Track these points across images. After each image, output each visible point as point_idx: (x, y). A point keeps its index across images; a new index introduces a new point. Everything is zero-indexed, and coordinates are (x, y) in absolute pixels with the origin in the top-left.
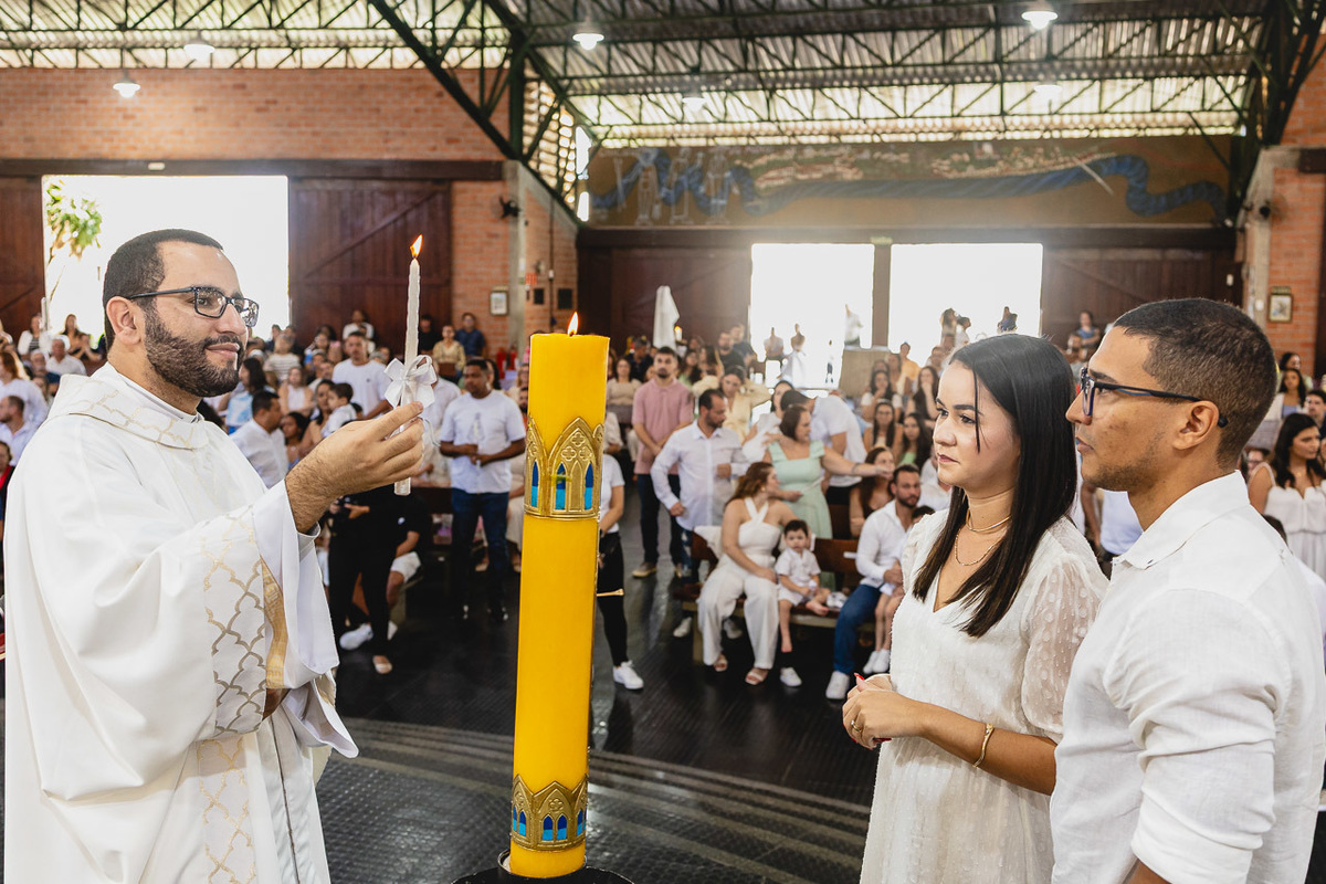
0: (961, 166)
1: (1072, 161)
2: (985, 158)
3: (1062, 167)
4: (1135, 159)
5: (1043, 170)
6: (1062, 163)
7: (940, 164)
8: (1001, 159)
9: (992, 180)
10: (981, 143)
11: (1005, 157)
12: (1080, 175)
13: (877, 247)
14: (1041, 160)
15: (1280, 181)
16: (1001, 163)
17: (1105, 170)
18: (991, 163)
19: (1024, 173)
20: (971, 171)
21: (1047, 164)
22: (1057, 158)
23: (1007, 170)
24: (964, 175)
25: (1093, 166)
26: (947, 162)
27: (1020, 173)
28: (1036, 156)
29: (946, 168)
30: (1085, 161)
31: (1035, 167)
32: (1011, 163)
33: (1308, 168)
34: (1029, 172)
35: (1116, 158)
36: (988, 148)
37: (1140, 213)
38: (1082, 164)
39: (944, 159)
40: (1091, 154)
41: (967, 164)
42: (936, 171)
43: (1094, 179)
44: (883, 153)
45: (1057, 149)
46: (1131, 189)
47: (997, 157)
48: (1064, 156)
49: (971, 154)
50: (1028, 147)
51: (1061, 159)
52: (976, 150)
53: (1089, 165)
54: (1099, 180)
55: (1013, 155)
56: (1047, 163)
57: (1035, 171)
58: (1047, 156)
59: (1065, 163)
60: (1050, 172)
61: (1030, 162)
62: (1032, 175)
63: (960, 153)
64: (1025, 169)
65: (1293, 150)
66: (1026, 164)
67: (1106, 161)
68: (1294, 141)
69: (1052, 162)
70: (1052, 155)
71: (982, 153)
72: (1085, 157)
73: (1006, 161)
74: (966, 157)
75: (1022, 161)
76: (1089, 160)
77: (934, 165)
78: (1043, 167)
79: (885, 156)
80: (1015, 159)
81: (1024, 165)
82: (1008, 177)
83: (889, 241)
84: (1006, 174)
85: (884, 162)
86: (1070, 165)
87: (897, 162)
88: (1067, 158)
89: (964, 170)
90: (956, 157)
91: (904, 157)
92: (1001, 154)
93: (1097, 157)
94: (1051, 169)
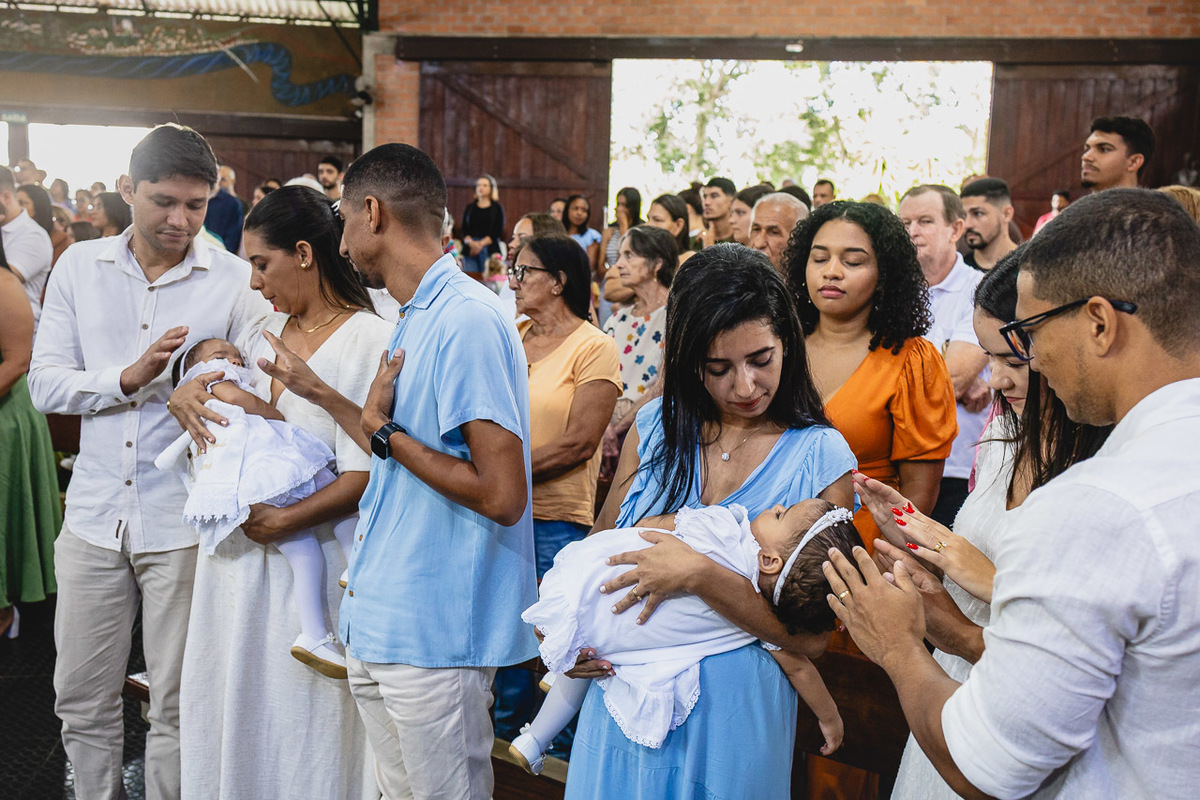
0: (100, 42)
1: (217, 46)
2: (124, 35)
3: (206, 51)
4: (278, 47)
5: (186, 53)
6: (205, 47)
7: (77, 39)
8: (142, 38)
9: (134, 60)
10: (120, 18)
11: (146, 36)
12: (224, 61)
13: (12, 124)
14: (184, 42)
15: (380, 68)
16: (142, 42)
17: (249, 57)
18: (132, 41)
19: (166, 54)
20: (110, 49)
21: (190, 47)
22: (199, 40)
23: (148, 50)
24: (103, 52)
25: (236, 51)
26: (85, 37)
27: (162, 54)
28: (178, 37)
29: (84, 43)
30: (228, 46)
31: (177, 49)
32: (153, 43)
33: (402, 55)
34: (172, 54)
35: (259, 44)
36: (127, 25)
37: (285, 104)
38: (226, 48)
39: (81, 33)
40: (234, 39)
41: (107, 41)
42: (72, 46)
43: (238, 65)
44: (13, 22)
45: (200, 32)
46: (275, 78)
47: (137, 35)
48: (208, 39)
49: (109, 30)
50: (171, 27)
51: (204, 43)
52: (115, 27)
53: (231, 50)
54: (243, 66)
55: (154, 34)
56: (189, 45)
57: (178, 53)
58: (189, 38)
59: (208, 46)
60: (193, 55)
61: (173, 43)
62: (175, 57)
63: (98, 28)
64: (168, 50)
65: (391, 37)
66: (168, 45)
67: (250, 46)
68: (391, 28)
69: (195, 44)
70: (195, 37)
71: (122, 30)
72: (228, 42)
73: (147, 41)
74: (105, 34)
75: (164, 41)
76: (232, 45)
77: (70, 39)
78: (186, 49)
79: (15, 25)
80: (156, 39)
81: (167, 46)
82: (149, 58)
83: (23, 119)
84: (146, 54)
85: (13, 30)
86: (213, 49)
87: (28, 32)
88: (210, 42)
89: (104, 47)
90: (93, 32)
91: (36, 28)
92: (143, 33)
93: (240, 42)
94: (195, 51)
